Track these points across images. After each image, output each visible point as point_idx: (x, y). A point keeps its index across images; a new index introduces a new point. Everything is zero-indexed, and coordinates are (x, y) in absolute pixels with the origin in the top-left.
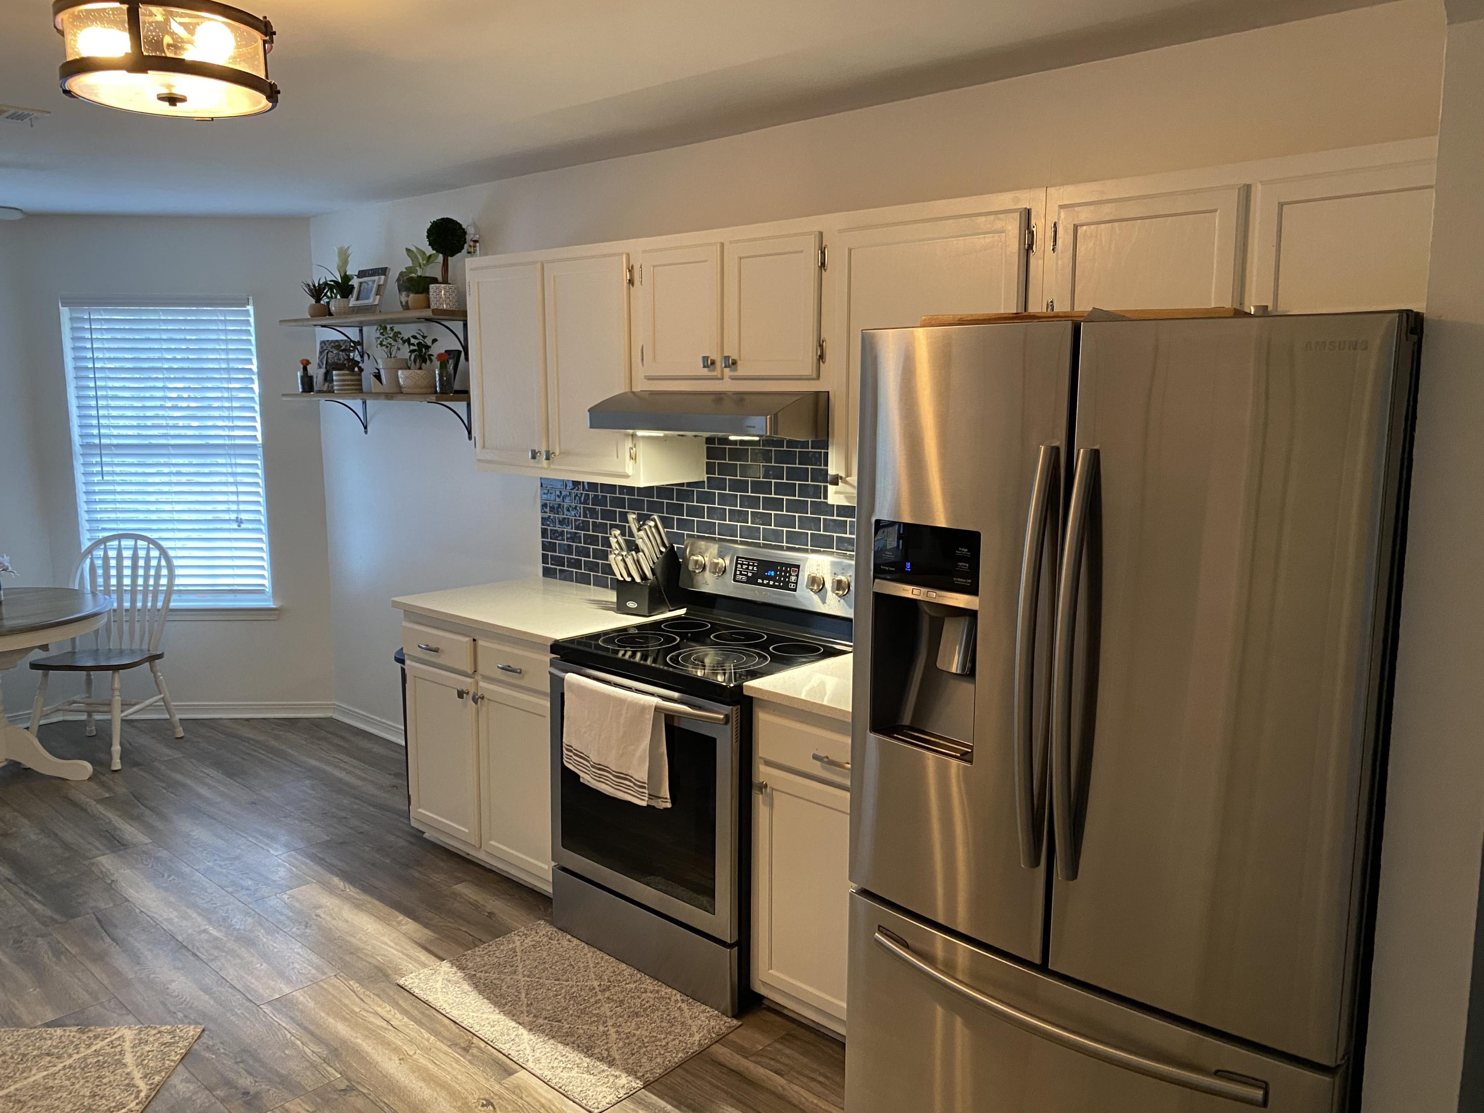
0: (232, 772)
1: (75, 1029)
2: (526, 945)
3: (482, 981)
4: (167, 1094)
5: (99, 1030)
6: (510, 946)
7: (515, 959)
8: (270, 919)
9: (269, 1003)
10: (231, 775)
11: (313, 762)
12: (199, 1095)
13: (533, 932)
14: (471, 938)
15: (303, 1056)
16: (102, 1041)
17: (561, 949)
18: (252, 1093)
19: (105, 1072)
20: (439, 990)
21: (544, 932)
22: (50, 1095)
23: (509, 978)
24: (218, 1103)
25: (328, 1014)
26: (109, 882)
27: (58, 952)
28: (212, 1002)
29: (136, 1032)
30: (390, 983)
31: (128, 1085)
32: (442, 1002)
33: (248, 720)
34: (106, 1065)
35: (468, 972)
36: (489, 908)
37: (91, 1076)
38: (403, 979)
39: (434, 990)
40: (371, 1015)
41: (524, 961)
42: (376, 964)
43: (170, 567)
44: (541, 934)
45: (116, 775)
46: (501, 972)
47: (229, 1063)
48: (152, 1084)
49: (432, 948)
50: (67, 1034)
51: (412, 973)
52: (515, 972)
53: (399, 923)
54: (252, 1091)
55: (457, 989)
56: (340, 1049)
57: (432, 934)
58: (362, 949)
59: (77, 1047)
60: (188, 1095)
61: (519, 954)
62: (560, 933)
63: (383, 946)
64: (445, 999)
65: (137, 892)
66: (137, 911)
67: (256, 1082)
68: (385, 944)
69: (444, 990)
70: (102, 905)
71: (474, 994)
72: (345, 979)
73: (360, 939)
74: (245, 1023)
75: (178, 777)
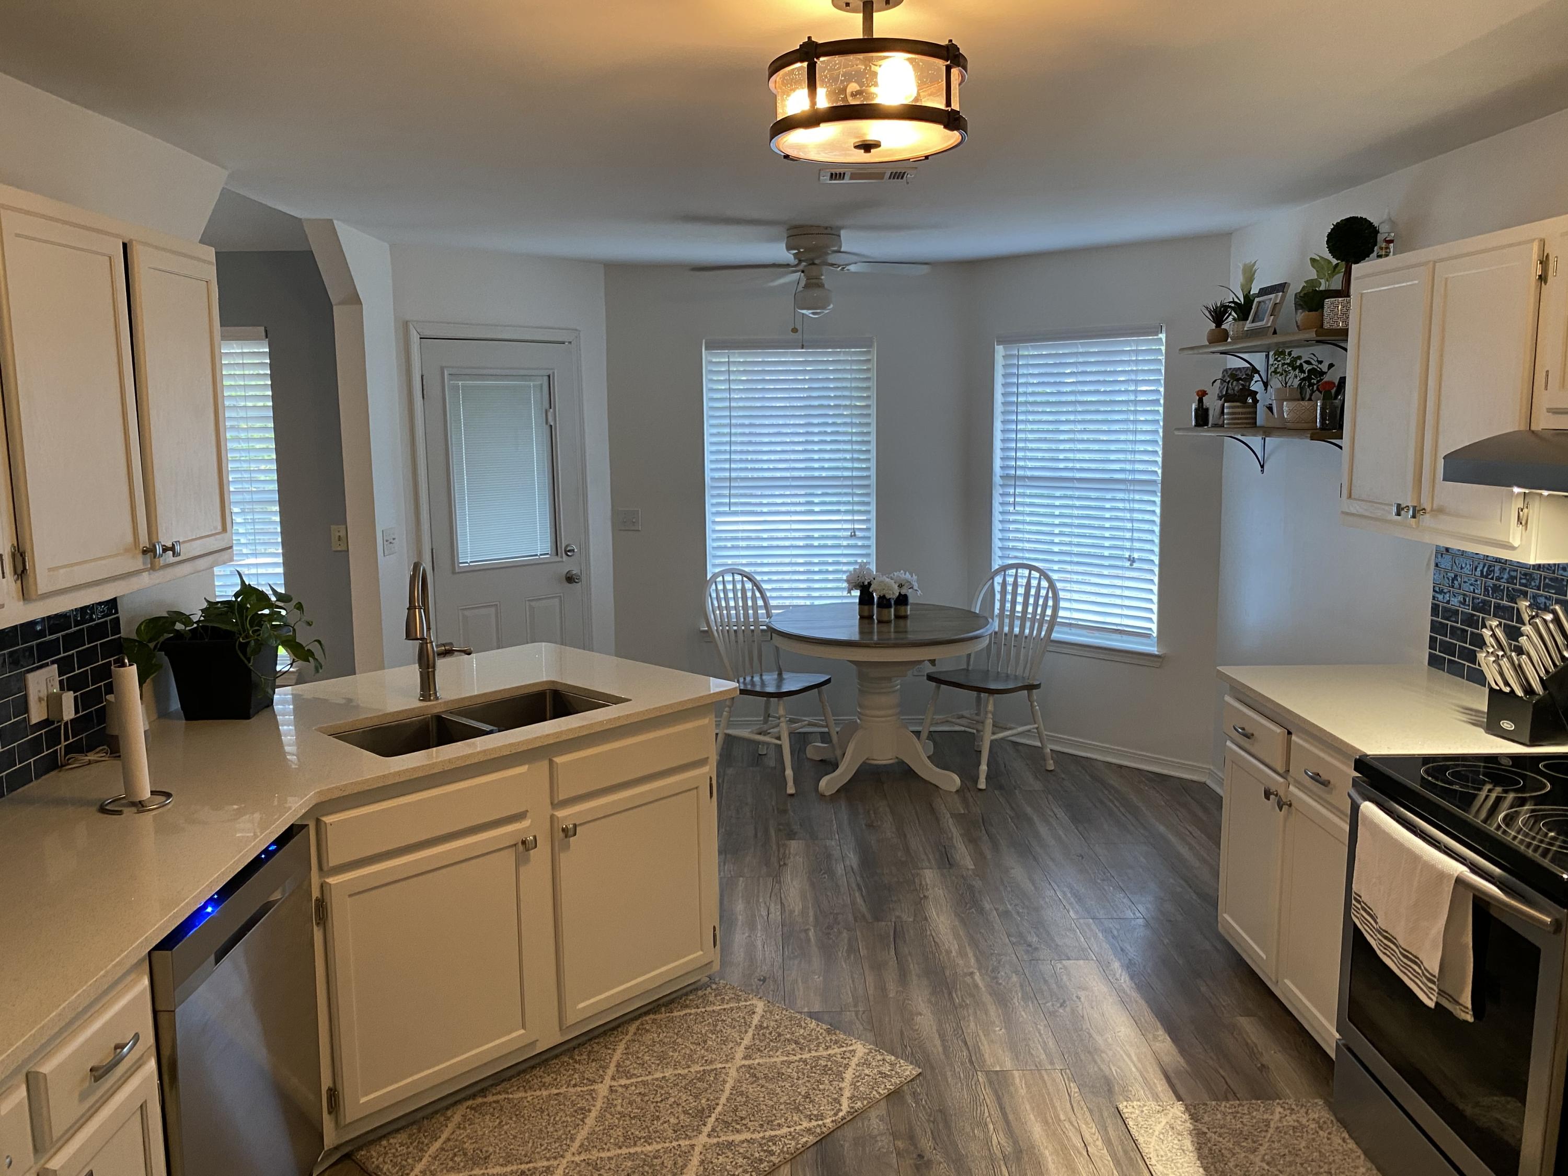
0: (1079, 817)
1: (825, 1027)
2: (1285, 1123)
3: (1209, 1145)
4: (860, 1124)
5: (842, 1036)
6: (1265, 1117)
7: (1263, 1134)
8: (1032, 984)
9: (987, 1073)
10: (1075, 819)
11: (1162, 829)
12: (883, 1138)
13: (1304, 1110)
14: (1226, 1086)
15: (987, 1142)
16: (839, 1048)
17: (1327, 1147)
18: (925, 1159)
19: (826, 1079)
20: (1157, 1133)
21: (1316, 1116)
22: (778, 1080)
23: (1243, 1154)
24: (894, 1155)
25: (1033, 1109)
26: (922, 896)
27: (852, 949)
28: (940, 1049)
29: (867, 1051)
30: (1110, 1102)
31: (835, 1099)
32: (1152, 1150)
33: (1120, 766)
34: (830, 1072)
35: (1200, 1126)
36: (1266, 1059)
37: (814, 1077)
38: (1125, 1103)
39: (1151, 1131)
40: (1073, 1130)
41: (1273, 1142)
42: (1107, 1074)
43: (1056, 599)
44: (1312, 1116)
45: (979, 794)
46: (1237, 1143)
47: (922, 1116)
48: (852, 1108)
49: (1175, 1081)
50: (818, 1029)
51: (1139, 1100)
52: (1255, 1151)
53: (1155, 1038)
54: (927, 1156)
55: (1176, 1142)
56: (1024, 1152)
57: (1185, 1065)
58: (1102, 1052)
59: (818, 1045)
60: (876, 1132)
61: (1271, 1131)
62: (1337, 1125)
63: (1125, 1057)
64: (1157, 1147)
65: (938, 914)
66: (928, 933)
67: (935, 1149)
68: (1129, 1056)
69: (1161, 1136)
70: (905, 917)
71: (1192, 1156)
72: (1068, 1078)
73: (1106, 1040)
74: (956, 1084)
75: (1029, 810)
